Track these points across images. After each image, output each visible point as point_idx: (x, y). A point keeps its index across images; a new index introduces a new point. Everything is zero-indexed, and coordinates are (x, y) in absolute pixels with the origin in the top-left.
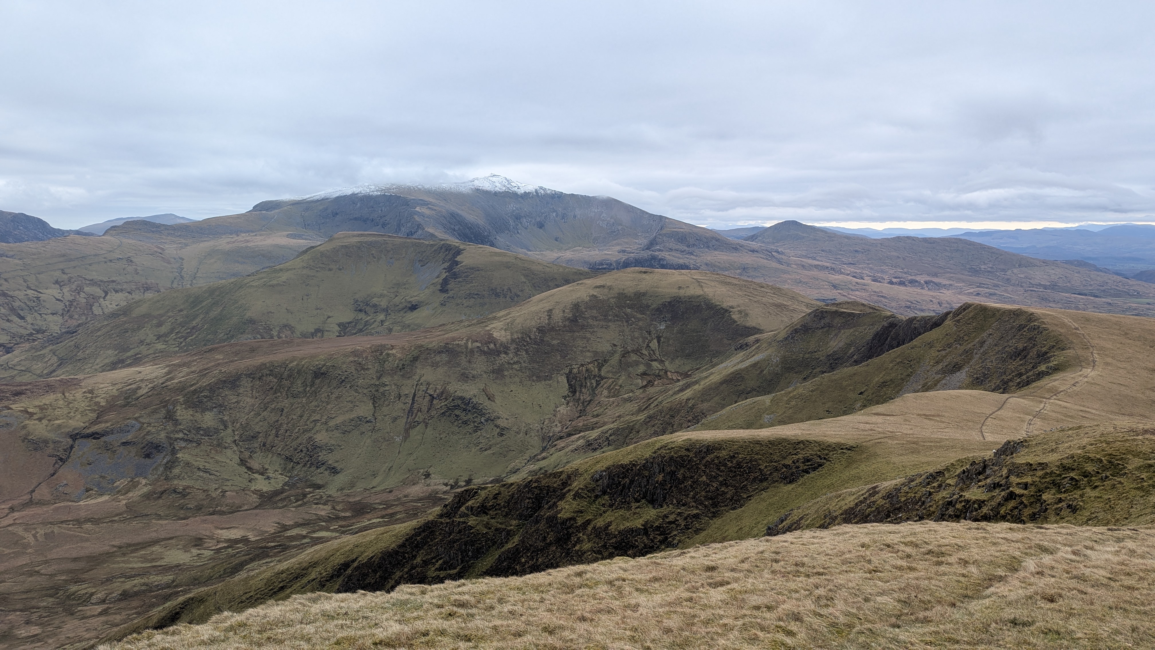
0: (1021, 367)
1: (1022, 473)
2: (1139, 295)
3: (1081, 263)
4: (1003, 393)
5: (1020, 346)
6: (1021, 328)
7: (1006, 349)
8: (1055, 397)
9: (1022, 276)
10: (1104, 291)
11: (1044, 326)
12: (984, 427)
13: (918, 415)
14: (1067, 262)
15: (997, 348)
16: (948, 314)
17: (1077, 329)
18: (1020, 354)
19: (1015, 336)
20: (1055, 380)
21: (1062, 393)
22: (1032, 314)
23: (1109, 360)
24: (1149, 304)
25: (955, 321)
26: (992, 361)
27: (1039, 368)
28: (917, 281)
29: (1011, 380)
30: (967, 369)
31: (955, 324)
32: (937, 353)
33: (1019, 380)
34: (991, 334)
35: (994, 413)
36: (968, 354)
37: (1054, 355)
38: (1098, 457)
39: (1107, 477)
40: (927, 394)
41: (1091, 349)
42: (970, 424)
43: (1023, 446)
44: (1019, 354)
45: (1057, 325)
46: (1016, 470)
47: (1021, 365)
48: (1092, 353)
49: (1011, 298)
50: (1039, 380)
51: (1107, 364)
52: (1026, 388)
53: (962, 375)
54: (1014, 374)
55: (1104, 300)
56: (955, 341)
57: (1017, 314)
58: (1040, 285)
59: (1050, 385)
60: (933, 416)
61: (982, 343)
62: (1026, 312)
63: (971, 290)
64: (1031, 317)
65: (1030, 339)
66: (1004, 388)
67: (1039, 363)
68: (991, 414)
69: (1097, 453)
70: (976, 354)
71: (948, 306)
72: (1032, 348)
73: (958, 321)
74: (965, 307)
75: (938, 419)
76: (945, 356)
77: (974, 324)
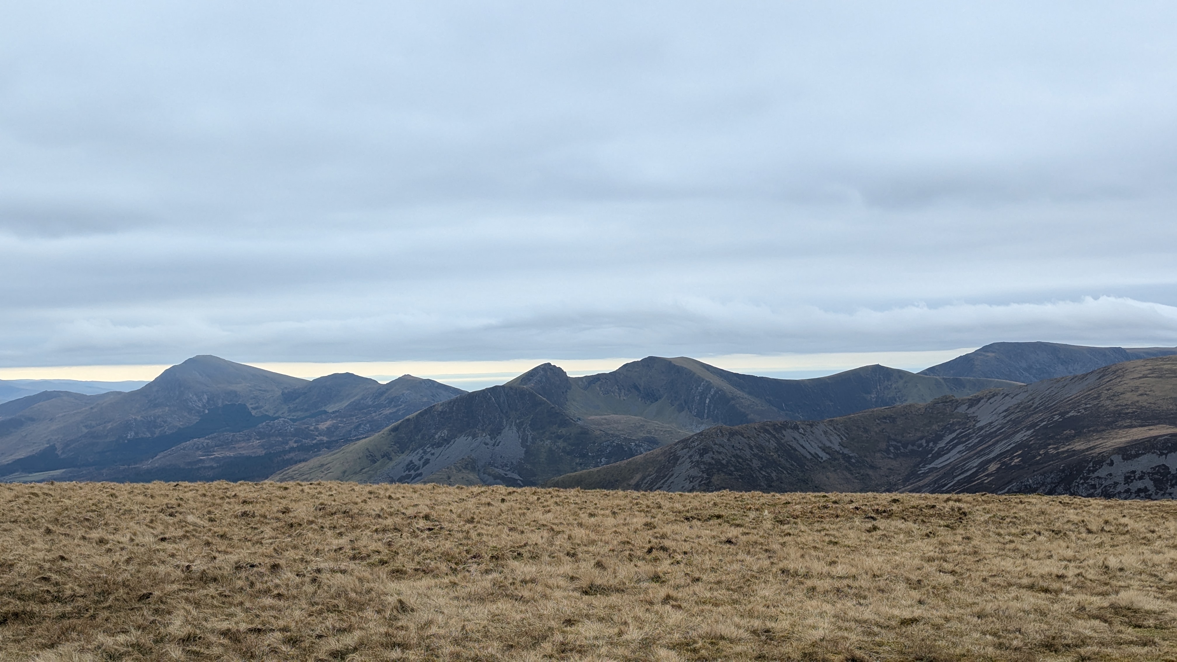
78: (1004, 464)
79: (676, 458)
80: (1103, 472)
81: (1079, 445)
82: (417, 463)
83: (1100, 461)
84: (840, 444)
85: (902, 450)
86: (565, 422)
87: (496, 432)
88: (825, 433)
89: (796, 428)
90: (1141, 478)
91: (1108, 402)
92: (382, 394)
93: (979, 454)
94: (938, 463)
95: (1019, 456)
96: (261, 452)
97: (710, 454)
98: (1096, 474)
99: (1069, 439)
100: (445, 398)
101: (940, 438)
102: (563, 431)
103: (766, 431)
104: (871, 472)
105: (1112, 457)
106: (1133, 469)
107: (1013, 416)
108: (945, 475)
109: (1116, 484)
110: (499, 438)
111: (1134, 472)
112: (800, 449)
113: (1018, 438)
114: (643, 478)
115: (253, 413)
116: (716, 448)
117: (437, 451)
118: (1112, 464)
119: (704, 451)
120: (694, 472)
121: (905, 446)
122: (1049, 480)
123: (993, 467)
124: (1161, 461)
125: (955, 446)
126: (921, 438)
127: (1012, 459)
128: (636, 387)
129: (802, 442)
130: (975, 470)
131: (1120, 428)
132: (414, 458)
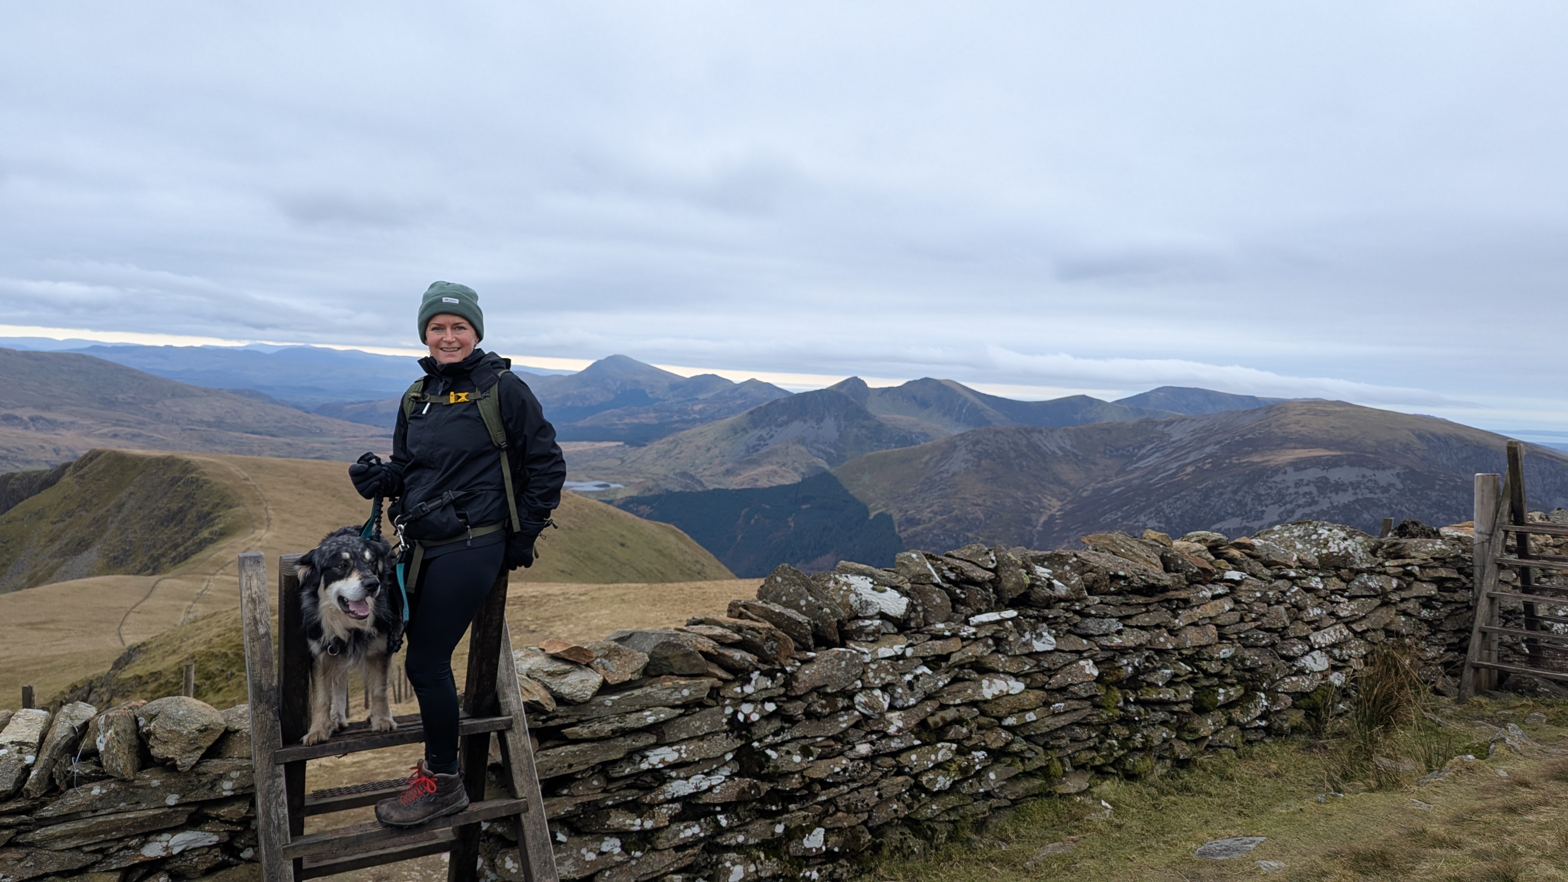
0: (177, 536)
1: (128, 691)
2: (322, 433)
3: (252, 393)
4: (153, 574)
5: (174, 507)
6: (174, 481)
7: (155, 513)
8: (221, 571)
9: (178, 409)
10: (282, 428)
11: (204, 478)
12: (123, 628)
13: (19, 625)
14: (236, 392)
15: (141, 512)
16: (65, 466)
17: (247, 479)
18: (175, 517)
19: (166, 493)
20: (221, 549)
21: (230, 565)
22: (188, 462)
23: (287, 516)
24: (333, 443)
25: (77, 477)
26: (135, 532)
27: (200, 535)
28: (16, 418)
29: (163, 555)
30: (99, 546)
31: (77, 482)
32: (51, 527)
33: (174, 554)
34: (132, 493)
35: (138, 604)
36: (100, 524)
37: (219, 516)
38: (223, 650)
39: (232, 674)
40: (33, 591)
41: (265, 505)
42: (102, 625)
43: (140, 651)
44: (173, 518)
45: (221, 476)
46: (120, 689)
47: (176, 532)
48: (266, 509)
49: (163, 440)
50: (201, 550)
51: (285, 521)
52: (183, 563)
53: (92, 556)
54: (167, 546)
55: (282, 440)
56: (79, 506)
57: (167, 463)
58: (202, 422)
59: (215, 556)
60: (44, 623)
61: (120, 507)
62: (180, 460)
63: (105, 430)
64: (187, 467)
65: (187, 496)
66: (153, 567)
67: (201, 528)
68: (134, 607)
69: (223, 647)
70: (112, 522)
71: (70, 454)
72: (190, 508)
73: (82, 477)
74: (93, 456)
75: (52, 626)
76: (63, 531)
77: (106, 481)
78: (1198, 467)
79: (956, 446)
80: (1278, 478)
81: (1256, 459)
82: (765, 436)
83: (1276, 470)
84: (1072, 446)
85: (1115, 453)
86: (868, 417)
87: (819, 420)
88: (1061, 437)
89: (1041, 432)
90: (1307, 485)
91: (1277, 430)
92: (736, 390)
93: (1176, 459)
94: (1141, 464)
95: (1209, 463)
96: (656, 422)
97: (980, 445)
98: (1273, 479)
99: (1248, 454)
100: (777, 396)
101: (1143, 446)
102: (866, 423)
103: (1020, 433)
104: (1092, 467)
105: (1287, 468)
106: (1301, 477)
107: (1199, 435)
108: (1149, 473)
109: (1288, 487)
110: (822, 424)
111: (1302, 480)
112: (1043, 446)
113: (1208, 450)
114: (931, 459)
115: (650, 396)
116: (984, 441)
117: (779, 430)
118: (1285, 473)
119: (977, 442)
120: (969, 457)
121: (1117, 450)
122: (1237, 481)
123: (1189, 469)
124: (1324, 473)
125: (1153, 453)
126: (1129, 446)
127: (1204, 464)
128: (915, 398)
129: (1045, 442)
130: (1174, 471)
131: (1288, 448)
132: (764, 433)
